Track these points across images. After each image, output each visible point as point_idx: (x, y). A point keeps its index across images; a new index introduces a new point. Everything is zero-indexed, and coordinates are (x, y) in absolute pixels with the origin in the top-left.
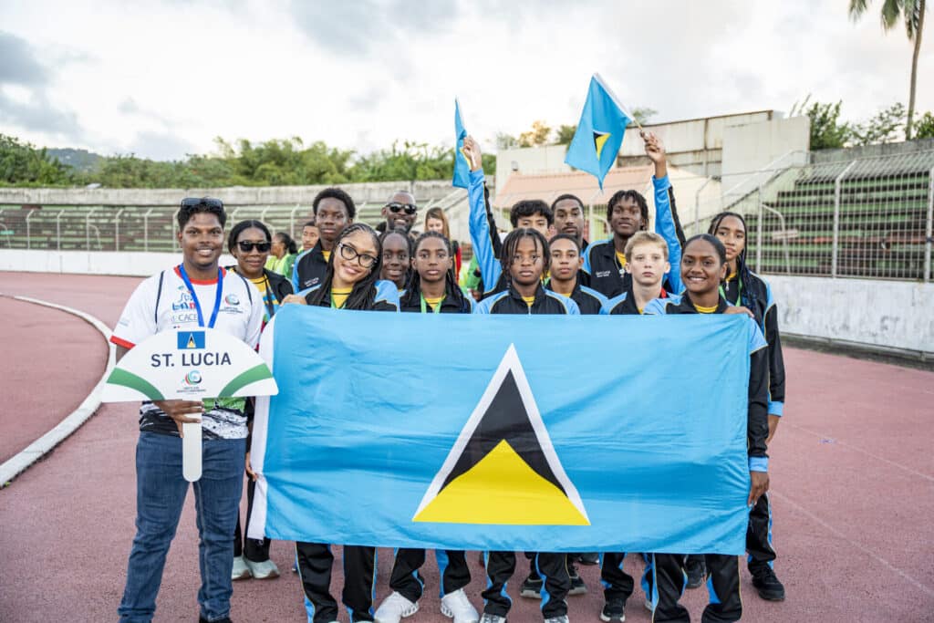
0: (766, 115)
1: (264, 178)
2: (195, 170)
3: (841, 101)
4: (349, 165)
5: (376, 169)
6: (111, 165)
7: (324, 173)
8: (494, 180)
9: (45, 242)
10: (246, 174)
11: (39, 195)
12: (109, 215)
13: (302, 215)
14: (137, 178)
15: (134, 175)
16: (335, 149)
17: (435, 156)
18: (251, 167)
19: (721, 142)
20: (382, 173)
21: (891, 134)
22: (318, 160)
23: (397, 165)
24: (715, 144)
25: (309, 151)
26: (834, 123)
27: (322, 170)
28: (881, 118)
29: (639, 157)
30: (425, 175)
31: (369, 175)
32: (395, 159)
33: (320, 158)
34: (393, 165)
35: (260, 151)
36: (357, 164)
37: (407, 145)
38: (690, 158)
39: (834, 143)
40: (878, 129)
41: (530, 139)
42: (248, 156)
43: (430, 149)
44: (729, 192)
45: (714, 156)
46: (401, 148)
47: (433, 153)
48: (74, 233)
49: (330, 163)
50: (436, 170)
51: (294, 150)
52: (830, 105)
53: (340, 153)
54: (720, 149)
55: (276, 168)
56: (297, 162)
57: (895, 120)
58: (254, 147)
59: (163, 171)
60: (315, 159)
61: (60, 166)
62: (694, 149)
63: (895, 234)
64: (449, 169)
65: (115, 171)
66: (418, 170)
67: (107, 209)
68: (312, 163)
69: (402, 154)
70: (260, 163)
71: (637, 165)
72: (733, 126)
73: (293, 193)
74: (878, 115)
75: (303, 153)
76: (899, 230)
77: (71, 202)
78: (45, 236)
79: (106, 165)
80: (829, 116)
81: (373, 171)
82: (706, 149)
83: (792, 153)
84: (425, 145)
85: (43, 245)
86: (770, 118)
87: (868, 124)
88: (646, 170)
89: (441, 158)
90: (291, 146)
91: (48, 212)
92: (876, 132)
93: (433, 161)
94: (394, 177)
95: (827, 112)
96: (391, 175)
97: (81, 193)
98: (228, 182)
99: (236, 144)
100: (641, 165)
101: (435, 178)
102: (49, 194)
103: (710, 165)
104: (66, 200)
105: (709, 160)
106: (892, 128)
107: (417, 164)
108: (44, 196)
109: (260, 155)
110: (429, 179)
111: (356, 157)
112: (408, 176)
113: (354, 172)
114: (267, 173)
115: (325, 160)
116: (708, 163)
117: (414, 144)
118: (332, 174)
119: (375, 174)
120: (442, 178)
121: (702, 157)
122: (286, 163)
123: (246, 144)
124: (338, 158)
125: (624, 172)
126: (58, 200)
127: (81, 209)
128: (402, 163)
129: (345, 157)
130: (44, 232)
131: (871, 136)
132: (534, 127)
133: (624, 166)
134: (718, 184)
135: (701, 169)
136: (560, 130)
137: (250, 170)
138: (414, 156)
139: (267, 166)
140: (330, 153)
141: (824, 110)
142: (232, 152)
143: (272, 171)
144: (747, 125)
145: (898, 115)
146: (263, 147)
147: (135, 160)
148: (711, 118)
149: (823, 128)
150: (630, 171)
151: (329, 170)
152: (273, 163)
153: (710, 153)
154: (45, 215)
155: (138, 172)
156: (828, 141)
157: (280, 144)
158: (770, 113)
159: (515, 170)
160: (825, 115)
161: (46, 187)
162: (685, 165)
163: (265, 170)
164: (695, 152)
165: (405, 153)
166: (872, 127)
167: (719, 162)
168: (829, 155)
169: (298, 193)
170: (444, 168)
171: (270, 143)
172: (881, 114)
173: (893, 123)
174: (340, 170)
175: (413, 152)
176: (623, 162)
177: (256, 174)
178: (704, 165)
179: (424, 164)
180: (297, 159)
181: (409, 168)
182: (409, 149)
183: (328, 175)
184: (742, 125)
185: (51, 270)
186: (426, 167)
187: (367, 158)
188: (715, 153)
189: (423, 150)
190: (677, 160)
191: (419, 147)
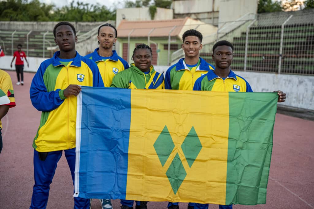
1: (7, 17)
4: (52, 12)
5: (63, 15)
7: (38, 16)
13: (21, 36)
16: (44, 4)
17: (92, 10)
20: (65, 17)
23: (73, 13)
27: (37, 14)
30: (87, 19)
31: (59, 18)
33: (36, 8)
34: (71, 13)
36: (56, 12)
37: (78, 4)
38: (206, 16)
39: (269, 10)
43: (89, 6)
44: (220, 31)
45: (216, 15)
46: (75, 5)
47: (91, 8)
49: (41, 11)
50: (92, 17)
53: (47, 6)
54: (219, 12)
55: (13, 12)
56: (24, 10)
60: (33, 8)
62: (208, 11)
64: (99, 17)
68: (32, 11)
69: (76, 8)
70: (5, 8)
71: (182, 18)
73: (17, 25)
75: (27, 5)
81: (61, 16)
82: (213, 11)
83: (249, 15)
84: (87, 5)
89: (95, 11)
93: (91, 13)
96: (70, 18)
101: (92, 21)
105: (215, 16)
107: (83, 13)
109: (5, 5)
110: (89, 21)
111: (55, 9)
113: (52, 16)
115: (39, 10)
116: (214, 18)
117: (82, 4)
118: (42, 16)
119: (62, 18)
120: (95, 21)
121: (211, 15)
122: (19, 10)
124: (45, 8)
125: (176, 21)
128: (76, 13)
129: (50, 8)
133: (177, 18)
134: (216, 28)
135: (211, 21)
138: (82, 9)
139: (8, 11)
140: (41, 6)
143: (11, 13)
144: (230, 0)
151: (41, 14)
152: (11, 9)
153: (215, 13)
159: (124, 19)
162: (204, 19)
163: (7, 13)
164: (208, 13)
165: (78, 8)
167: (218, 18)
169: (20, 25)
170: (96, 16)
174: (47, 14)
175: (81, 7)
176: (176, 16)
177: (2, 15)
178: (212, 19)
179: (87, 14)
180: (24, 7)
181: (80, 15)
182: (79, 6)
183: (40, 17)
184: (228, 1)
186: (87, 15)
187: (60, 9)
188: (217, 13)
189: (86, 7)
190: (200, 16)
191: (84, 5)
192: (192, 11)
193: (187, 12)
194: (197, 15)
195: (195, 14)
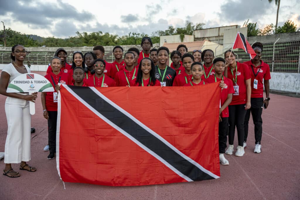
0: (236, 26)
1: (91, 43)
2: (72, 41)
3: (256, 23)
4: (116, 40)
5: (125, 41)
6: (47, 40)
7: (109, 42)
8: (159, 45)
9: (32, 62)
10: (86, 42)
11: (30, 49)
12: (50, 55)
14: (55, 44)
15: (54, 43)
16: (112, 35)
18: (87, 40)
19: (223, 34)
20: (126, 42)
21: (270, 32)
22: (107, 39)
24: (222, 35)
25: (104, 36)
26: (254, 29)
27: (108, 41)
28: (267, 28)
29: (200, 38)
31: (122, 43)
32: (130, 38)
34: (129, 40)
35: (90, 36)
36: (118, 39)
37: (133, 34)
38: (214, 39)
39: (254, 34)
40: (266, 31)
41: (168, 32)
42: (86, 37)
44: (225, 48)
45: (221, 38)
46: (131, 35)
47: (141, 36)
48: (40, 60)
51: (100, 35)
52: (254, 24)
53: (113, 36)
54: (223, 36)
56: (101, 39)
57: (271, 28)
58: (88, 35)
59: (62, 42)
60: (106, 38)
61: (34, 41)
62: (215, 36)
63: (268, 60)
65: (48, 42)
66: (137, 41)
67: (49, 53)
69: (132, 37)
70: (90, 39)
71: (200, 41)
72: (226, 30)
74: (266, 27)
75: (103, 36)
76: (269, 59)
77: (39, 51)
78: (32, 61)
79: (46, 40)
80: (253, 27)
81: (124, 42)
82: (219, 36)
84: (139, 34)
85: (32, 63)
86: (237, 27)
87: (264, 29)
88: (202, 42)
90: (99, 34)
91: (32, 54)
92: (266, 32)
94: (130, 43)
95: (253, 26)
97: (41, 48)
98: (81, 45)
99: (83, 34)
100: (201, 40)
102: (33, 49)
103: (220, 41)
104: (37, 50)
105: (220, 39)
106: (270, 31)
108: (31, 49)
109: (90, 37)
111: (118, 37)
112: (134, 43)
113: (117, 42)
114: (92, 42)
115: (109, 39)
116: (219, 40)
117: (135, 34)
118: (111, 42)
119: (124, 43)
121: (218, 38)
122: (98, 39)
123: (86, 34)
124: (113, 37)
125: (196, 43)
126: (35, 50)
127: (42, 53)
128: (132, 39)
129: (115, 37)
130: (32, 60)
131: (264, 33)
132: (169, 28)
134: (222, 46)
135: (218, 42)
136: (177, 29)
137: (87, 41)
139: (92, 40)
140: (110, 36)
141: (252, 25)
142: (82, 36)
143: (93, 42)
144: (230, 29)
145: (272, 27)
146: (91, 35)
147: (54, 38)
148: (221, 27)
149: (252, 30)
150: (198, 42)
151: (110, 41)
152: (94, 39)
153: (220, 37)
154: (32, 55)
155: (55, 42)
156: (252, 34)
157: (96, 34)
158: (237, 26)
159: (166, 42)
160: (252, 27)
161: (31, 47)
162: (213, 41)
163: (92, 41)
164: (216, 37)
165: (133, 36)
166: (265, 30)
167: (223, 40)
168: (252, 38)
171: (93, 33)
172: (267, 26)
173: (270, 29)
174: (113, 41)
175: (135, 36)
176: (196, 40)
177: (89, 43)
178: (218, 40)
180: (101, 38)
181: (134, 41)
183: (110, 43)
184: (229, 29)
185: (35, 70)
186: (139, 41)
187: (121, 38)
188: (221, 37)
189: (138, 36)
190: (211, 39)
191: (137, 35)
192: (205, 36)
193: (202, 37)
194: (208, 38)
195: (207, 37)
